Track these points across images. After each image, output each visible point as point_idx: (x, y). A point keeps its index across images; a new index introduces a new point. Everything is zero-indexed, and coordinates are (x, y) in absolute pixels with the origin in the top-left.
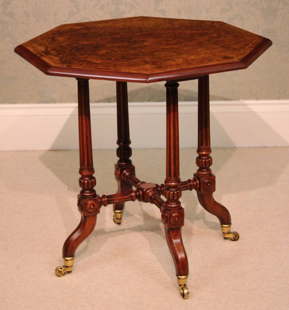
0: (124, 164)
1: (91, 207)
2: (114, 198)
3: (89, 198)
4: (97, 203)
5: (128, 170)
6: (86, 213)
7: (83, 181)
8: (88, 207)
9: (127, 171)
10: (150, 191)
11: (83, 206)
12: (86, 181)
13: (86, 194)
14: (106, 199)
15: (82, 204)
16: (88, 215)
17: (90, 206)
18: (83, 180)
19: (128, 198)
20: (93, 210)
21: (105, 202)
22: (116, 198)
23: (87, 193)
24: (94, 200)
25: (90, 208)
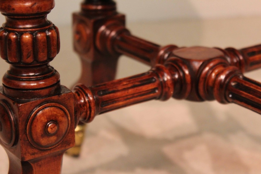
0: (100, 7)
1: (49, 130)
2: (114, 92)
3: (40, 96)
4: (67, 111)
5: (109, 23)
6: (31, 150)
7: (14, 36)
8: (39, 128)
9: (108, 28)
10: (212, 69)
11: (21, 128)
12: (27, 37)
13: (24, 84)
14: (91, 98)
15: (16, 120)
16: (37, 156)
17: (46, 127)
18: (14, 32)
19: (153, 91)
20: (53, 139)
21: (90, 108)
22: (119, 94)
23: (29, 80)
24: (59, 104)
25: (46, 133)
